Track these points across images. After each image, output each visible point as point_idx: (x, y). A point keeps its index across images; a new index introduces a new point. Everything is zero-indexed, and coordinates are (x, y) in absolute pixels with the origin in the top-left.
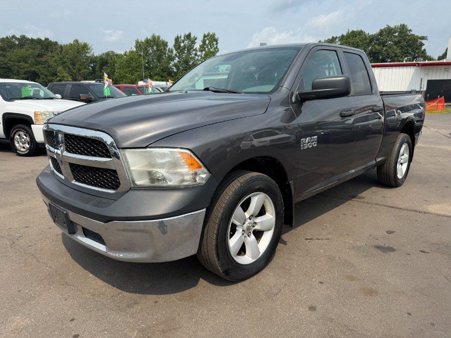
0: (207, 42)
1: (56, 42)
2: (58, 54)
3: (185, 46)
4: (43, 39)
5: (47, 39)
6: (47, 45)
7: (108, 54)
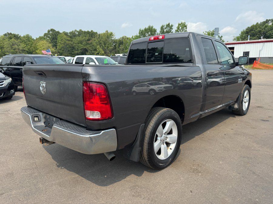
0: (180, 28)
1: (97, 32)
2: (97, 39)
3: (166, 31)
4: (90, 31)
5: (92, 31)
6: (92, 34)
7: (123, 38)
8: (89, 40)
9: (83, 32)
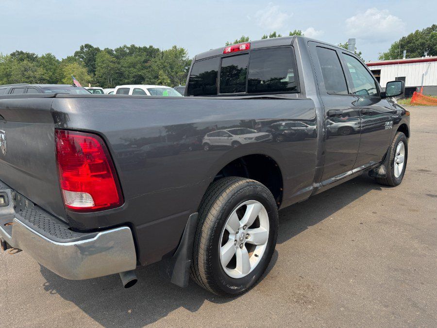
1: (158, 49)
2: (159, 60)
4: (148, 47)
5: (151, 47)
6: (151, 52)
8: (146, 61)
9: (136, 48)
